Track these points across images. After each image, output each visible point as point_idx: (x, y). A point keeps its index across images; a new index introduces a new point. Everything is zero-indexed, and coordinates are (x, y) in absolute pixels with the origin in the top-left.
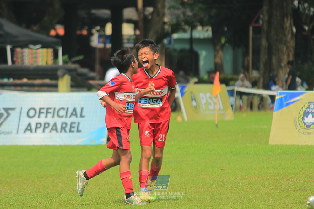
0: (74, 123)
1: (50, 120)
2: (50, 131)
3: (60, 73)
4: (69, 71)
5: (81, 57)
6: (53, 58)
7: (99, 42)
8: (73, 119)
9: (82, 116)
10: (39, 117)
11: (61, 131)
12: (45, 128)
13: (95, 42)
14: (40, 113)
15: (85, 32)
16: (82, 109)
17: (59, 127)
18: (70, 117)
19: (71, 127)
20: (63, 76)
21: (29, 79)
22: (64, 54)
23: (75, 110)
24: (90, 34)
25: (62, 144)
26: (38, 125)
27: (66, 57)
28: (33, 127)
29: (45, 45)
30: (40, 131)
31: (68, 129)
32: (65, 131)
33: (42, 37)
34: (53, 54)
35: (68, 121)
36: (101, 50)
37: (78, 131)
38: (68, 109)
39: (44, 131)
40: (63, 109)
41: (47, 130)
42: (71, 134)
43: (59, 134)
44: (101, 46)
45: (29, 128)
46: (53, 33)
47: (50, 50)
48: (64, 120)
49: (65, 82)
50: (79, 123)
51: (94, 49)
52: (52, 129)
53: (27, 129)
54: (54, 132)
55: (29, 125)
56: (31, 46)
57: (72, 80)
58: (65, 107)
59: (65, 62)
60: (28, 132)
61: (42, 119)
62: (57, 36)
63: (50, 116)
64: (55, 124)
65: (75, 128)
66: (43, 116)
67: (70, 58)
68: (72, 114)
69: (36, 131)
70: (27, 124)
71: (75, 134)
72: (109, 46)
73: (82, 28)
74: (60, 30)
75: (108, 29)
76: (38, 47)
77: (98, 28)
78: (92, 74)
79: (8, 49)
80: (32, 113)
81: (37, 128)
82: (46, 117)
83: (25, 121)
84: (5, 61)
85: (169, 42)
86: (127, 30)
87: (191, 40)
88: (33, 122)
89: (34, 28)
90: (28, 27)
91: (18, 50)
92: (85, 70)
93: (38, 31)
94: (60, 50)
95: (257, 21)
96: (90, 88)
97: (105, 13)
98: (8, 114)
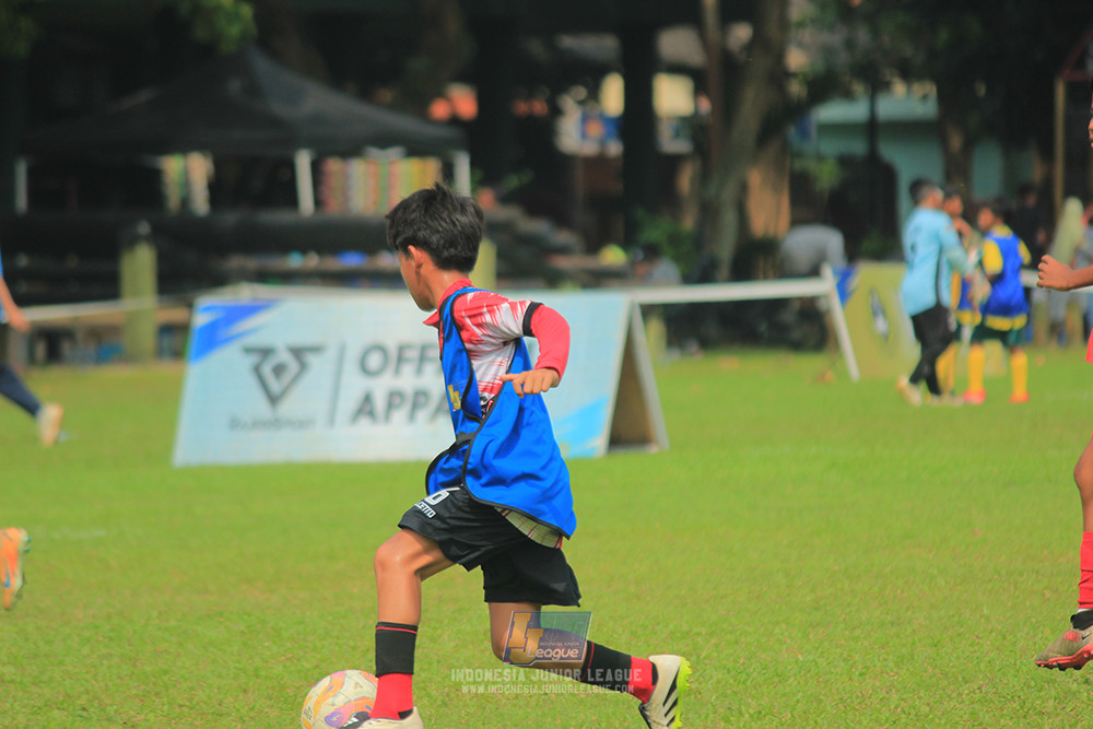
1: (431, 380)
2: (433, 417)
7: (584, 135)
10: (397, 373)
12: (416, 406)
13: (572, 135)
14: (401, 359)
15: (539, 107)
24: (556, 112)
26: (394, 398)
28: (380, 403)
29: (416, 149)
30: (399, 416)
34: (440, 178)
36: (588, 160)
39: (412, 416)
41: (422, 415)
44: (589, 148)
45: (366, 408)
46: (440, 110)
47: (433, 163)
52: (438, 410)
53: (360, 412)
54: (443, 420)
55: (368, 399)
56: (374, 152)
57: (500, 256)
60: (364, 422)
61: (407, 380)
62: (455, 121)
63: (429, 368)
66: (408, 369)
69: (387, 418)
70: (358, 395)
72: (615, 148)
73: (530, 96)
74: (463, 101)
75: (613, 95)
76: (394, 153)
77: (581, 92)
78: (563, 237)
79: (303, 161)
80: (374, 361)
81: (390, 406)
82: (419, 371)
83: (354, 386)
84: (292, 200)
85: (804, 134)
86: (673, 97)
87: (872, 128)
88: (380, 388)
89: (387, 95)
90: (365, 94)
91: (333, 165)
92: (539, 227)
93: (396, 108)
94: (463, 165)
95: (1080, 65)
96: (552, 280)
97: (599, 47)
98: (303, 366)
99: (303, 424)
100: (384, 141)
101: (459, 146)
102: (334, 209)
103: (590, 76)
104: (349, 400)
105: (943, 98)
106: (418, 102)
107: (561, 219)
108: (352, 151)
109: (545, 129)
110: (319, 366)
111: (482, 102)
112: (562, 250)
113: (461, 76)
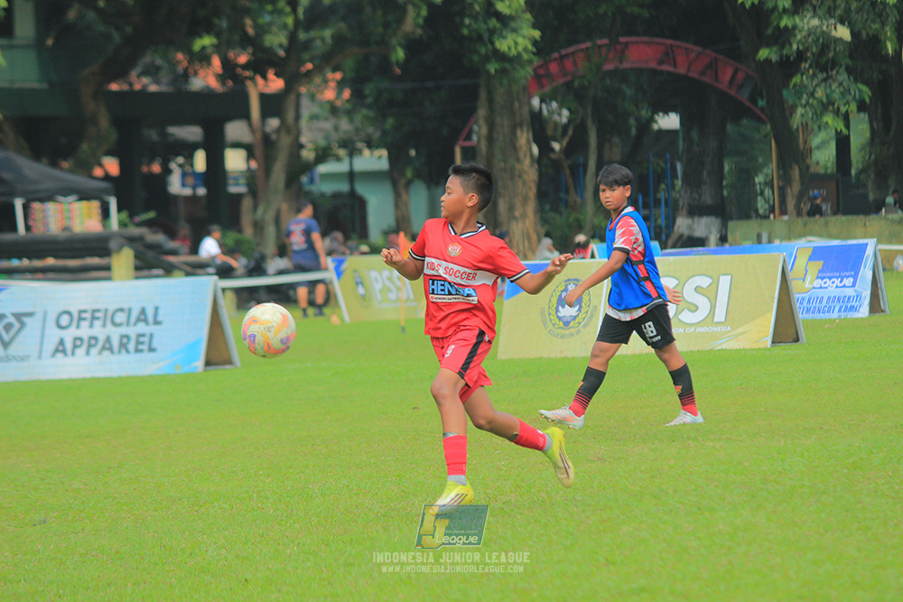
0: (143, 335)
1: (99, 331)
2: (100, 353)
3: (113, 245)
4: (131, 241)
5: (151, 215)
6: (100, 218)
7: (184, 185)
8: (141, 328)
9: (157, 322)
10: (78, 327)
11: (120, 352)
12: (90, 346)
13: (176, 186)
14: (80, 319)
15: (156, 168)
16: (157, 309)
17: (115, 343)
18: (135, 324)
19: (138, 343)
20: (119, 250)
21: (56, 257)
22: (120, 210)
23: (143, 311)
24: (167, 171)
25: (123, 374)
26: (77, 342)
27: (124, 215)
28: (69, 346)
29: (84, 196)
30: (81, 352)
31: (131, 346)
32: (128, 351)
33: (80, 180)
34: (100, 211)
35: (132, 331)
36: (186, 198)
37: (151, 350)
38: (130, 310)
39: (88, 353)
40: (121, 310)
41: (94, 351)
42: (139, 355)
43: (115, 358)
44: (187, 192)
45: (60, 348)
46: (98, 172)
47: (95, 205)
48: (123, 330)
49: (123, 260)
50: (151, 336)
51: (176, 197)
52: (104, 348)
53: (57, 351)
54: (106, 353)
55: (61, 342)
56: (60, 198)
57: (137, 257)
58: (125, 306)
59: (122, 224)
60: (60, 355)
61: (84, 331)
62: (107, 178)
63: (97, 323)
64: (108, 340)
65: (144, 345)
66: (85, 324)
67: (131, 215)
68: (138, 320)
69: (73, 354)
70: (55, 340)
71: (146, 355)
72: (202, 191)
73: (151, 162)
74: (112, 166)
75: (200, 161)
76: (71, 198)
77: (180, 160)
78: (172, 245)
79: (19, 204)
80: (64, 320)
81: (75, 346)
82: (91, 326)
83: (53, 335)
84: (13, 227)
85: (312, 181)
86: (235, 161)
87: (352, 176)
88: (69, 336)
89: (65, 165)
90: (53, 163)
91: (36, 206)
92: (159, 238)
93: (71, 171)
94: (113, 203)
95: (468, 137)
96: (169, 270)
97: (192, 133)
98: (22, 325)
99: (23, 358)
100: (67, 191)
101: (110, 193)
102: (37, 232)
103: (188, 150)
104: (51, 343)
105: (392, 159)
106: (85, 167)
107: (172, 234)
108: (48, 198)
109: (161, 182)
110: (32, 324)
111: (122, 166)
112: (174, 253)
113: (110, 153)
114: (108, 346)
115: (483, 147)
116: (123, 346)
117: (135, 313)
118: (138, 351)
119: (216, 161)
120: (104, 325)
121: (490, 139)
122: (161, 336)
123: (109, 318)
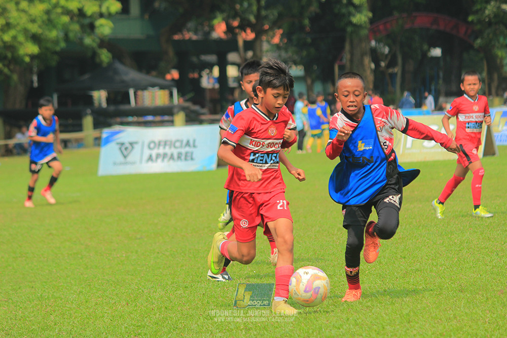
0: (188, 153)
1: (168, 150)
2: (169, 161)
3: (175, 110)
4: (183, 109)
5: (192, 95)
6: (169, 99)
7: (209, 82)
8: (188, 149)
9: (194, 146)
10: (158, 148)
11: (177, 160)
12: (164, 157)
13: (205, 83)
14: (159, 145)
15: (196, 75)
16: (194, 141)
17: (175, 156)
18: (185, 147)
19: (186, 156)
20: (178, 112)
23: (188, 141)
24: (201, 76)
25: (179, 171)
26: (158, 156)
28: (154, 156)
29: (162, 87)
30: (159, 160)
31: (183, 157)
32: (181, 160)
33: (159, 81)
34: (168, 95)
35: (183, 151)
36: (210, 90)
37: (192, 159)
38: (182, 140)
39: (163, 160)
40: (177, 141)
41: (166, 160)
42: (186, 162)
43: (175, 163)
44: (211, 86)
45: (150, 158)
46: (168, 77)
47: (167, 92)
48: (179, 150)
49: (180, 117)
50: (192, 153)
51: (205, 89)
52: (170, 159)
53: (148, 160)
54: (171, 162)
55: (151, 156)
56: (151, 88)
57: (187, 116)
58: (180, 139)
60: (150, 162)
61: (161, 151)
62: (173, 80)
63: (167, 147)
64: (172, 154)
65: (189, 157)
66: (161, 148)
67: (183, 96)
68: (186, 145)
69: (156, 161)
70: (148, 155)
71: (190, 162)
72: (217, 86)
73: (193, 72)
74: (175, 74)
75: (216, 71)
76: (156, 89)
77: (207, 71)
78: (205, 111)
79: (131, 92)
80: (152, 145)
81: (157, 158)
82: (164, 148)
83: (147, 152)
84: (129, 102)
86: (232, 71)
88: (154, 153)
89: (154, 73)
90: (148, 73)
91: (140, 93)
92: (197, 108)
93: (156, 76)
94: (175, 92)
95: (341, 60)
96: (201, 122)
97: (212, 58)
98: (133, 148)
99: (133, 163)
100: (153, 86)
101: (174, 87)
102: (140, 105)
103: (210, 66)
104: (146, 157)
105: (306, 70)
106: (162, 75)
107: (203, 106)
108: (144, 88)
109: (197, 81)
110: (137, 148)
111: (180, 74)
112: (203, 114)
113: (174, 68)
114: (172, 157)
115: (348, 64)
116: (179, 157)
117: (185, 142)
118: (186, 159)
119: (223, 72)
120: (170, 147)
121: (351, 61)
122: (197, 153)
123: (172, 144)
